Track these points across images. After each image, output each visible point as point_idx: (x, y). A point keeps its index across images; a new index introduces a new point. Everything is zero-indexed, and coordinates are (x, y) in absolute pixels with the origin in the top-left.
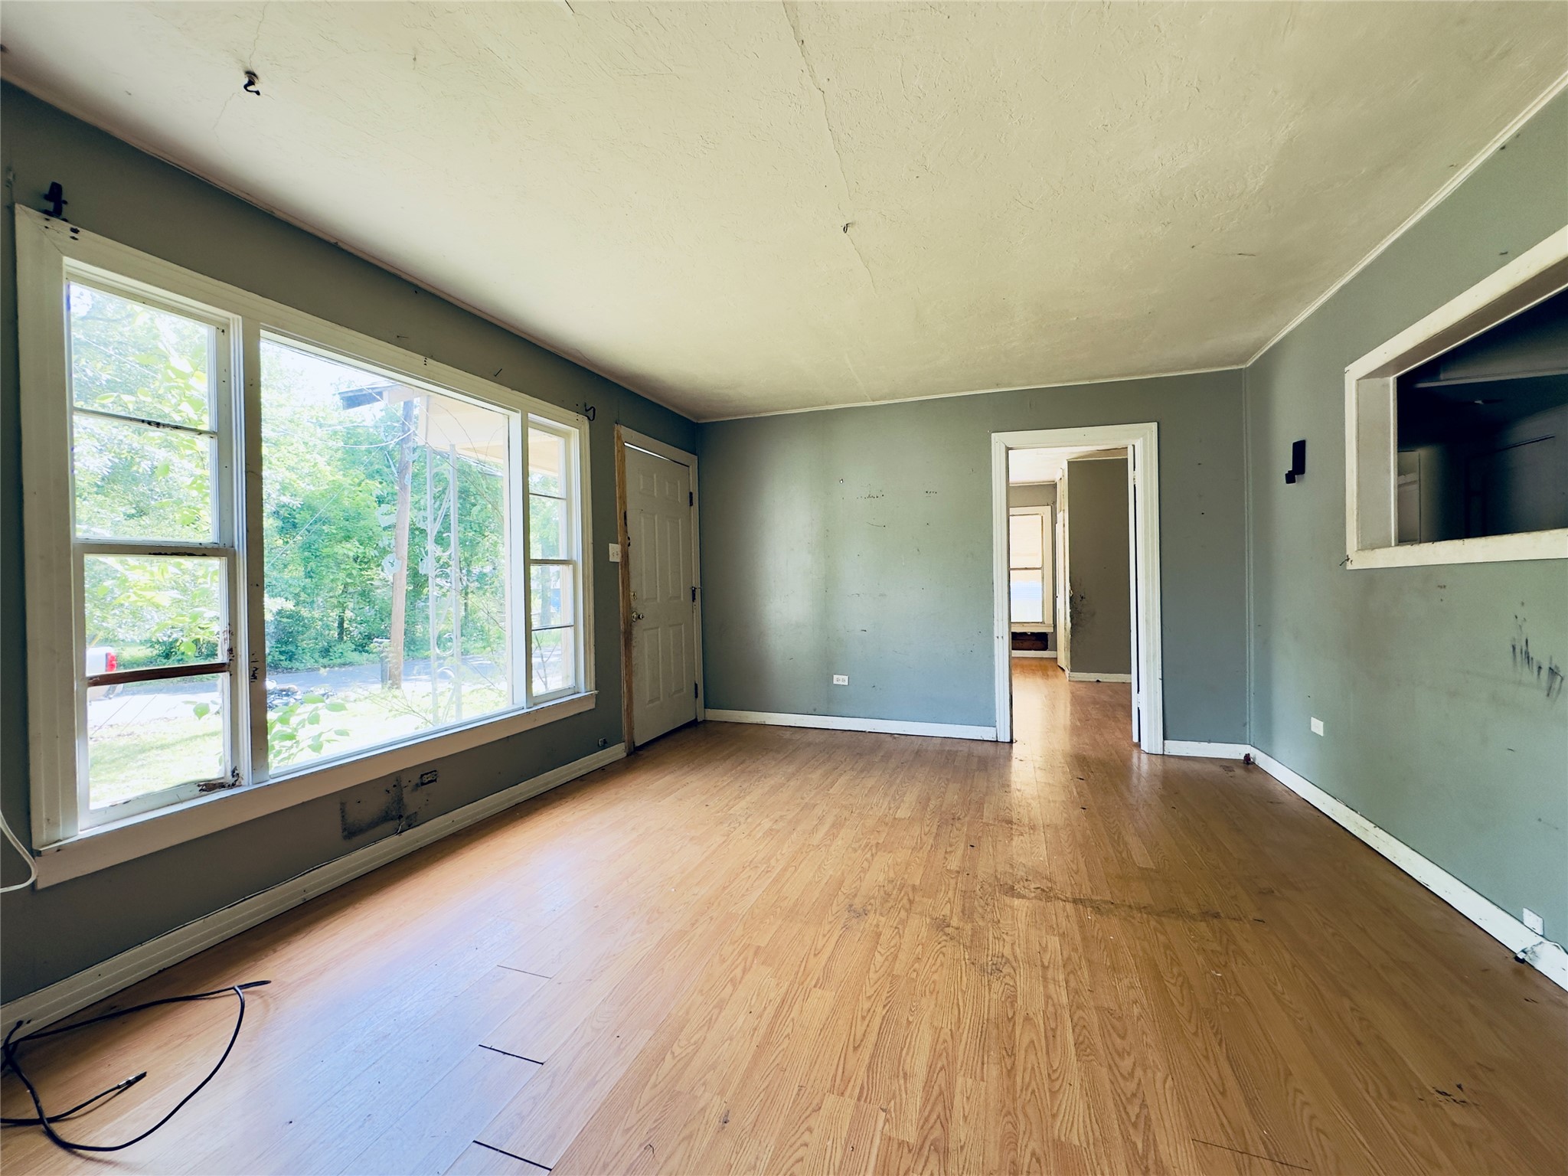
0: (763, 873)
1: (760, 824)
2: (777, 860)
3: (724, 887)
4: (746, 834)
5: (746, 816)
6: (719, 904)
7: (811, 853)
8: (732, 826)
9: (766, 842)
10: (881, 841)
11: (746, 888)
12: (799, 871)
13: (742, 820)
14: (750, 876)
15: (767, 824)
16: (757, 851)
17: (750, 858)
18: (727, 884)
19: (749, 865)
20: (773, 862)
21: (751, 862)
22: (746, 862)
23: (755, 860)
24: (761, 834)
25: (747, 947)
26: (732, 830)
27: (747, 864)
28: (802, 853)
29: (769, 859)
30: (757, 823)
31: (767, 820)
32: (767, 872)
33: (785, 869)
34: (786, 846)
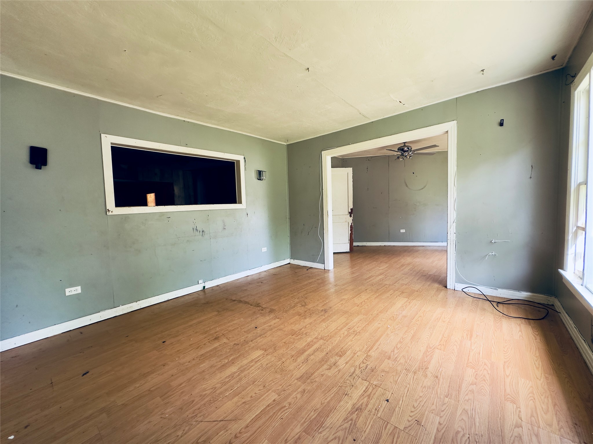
0: (351, 328)
1: (347, 363)
2: (343, 334)
3: (368, 324)
4: (356, 355)
5: (354, 375)
6: (370, 319)
7: (327, 335)
8: (365, 365)
9: (346, 347)
10: (291, 336)
11: (359, 323)
12: (336, 327)
13: (358, 372)
14: (357, 328)
15: (341, 362)
16: (352, 341)
17: (356, 337)
18: (367, 326)
19: (357, 333)
20: (346, 333)
21: (356, 334)
22: (358, 335)
23: (354, 336)
24: (348, 353)
25: (361, 307)
26: (365, 361)
27: (358, 334)
28: (331, 336)
29: (347, 335)
30: (348, 365)
31: (341, 367)
32: (349, 329)
33: (342, 329)
34: (336, 342)
